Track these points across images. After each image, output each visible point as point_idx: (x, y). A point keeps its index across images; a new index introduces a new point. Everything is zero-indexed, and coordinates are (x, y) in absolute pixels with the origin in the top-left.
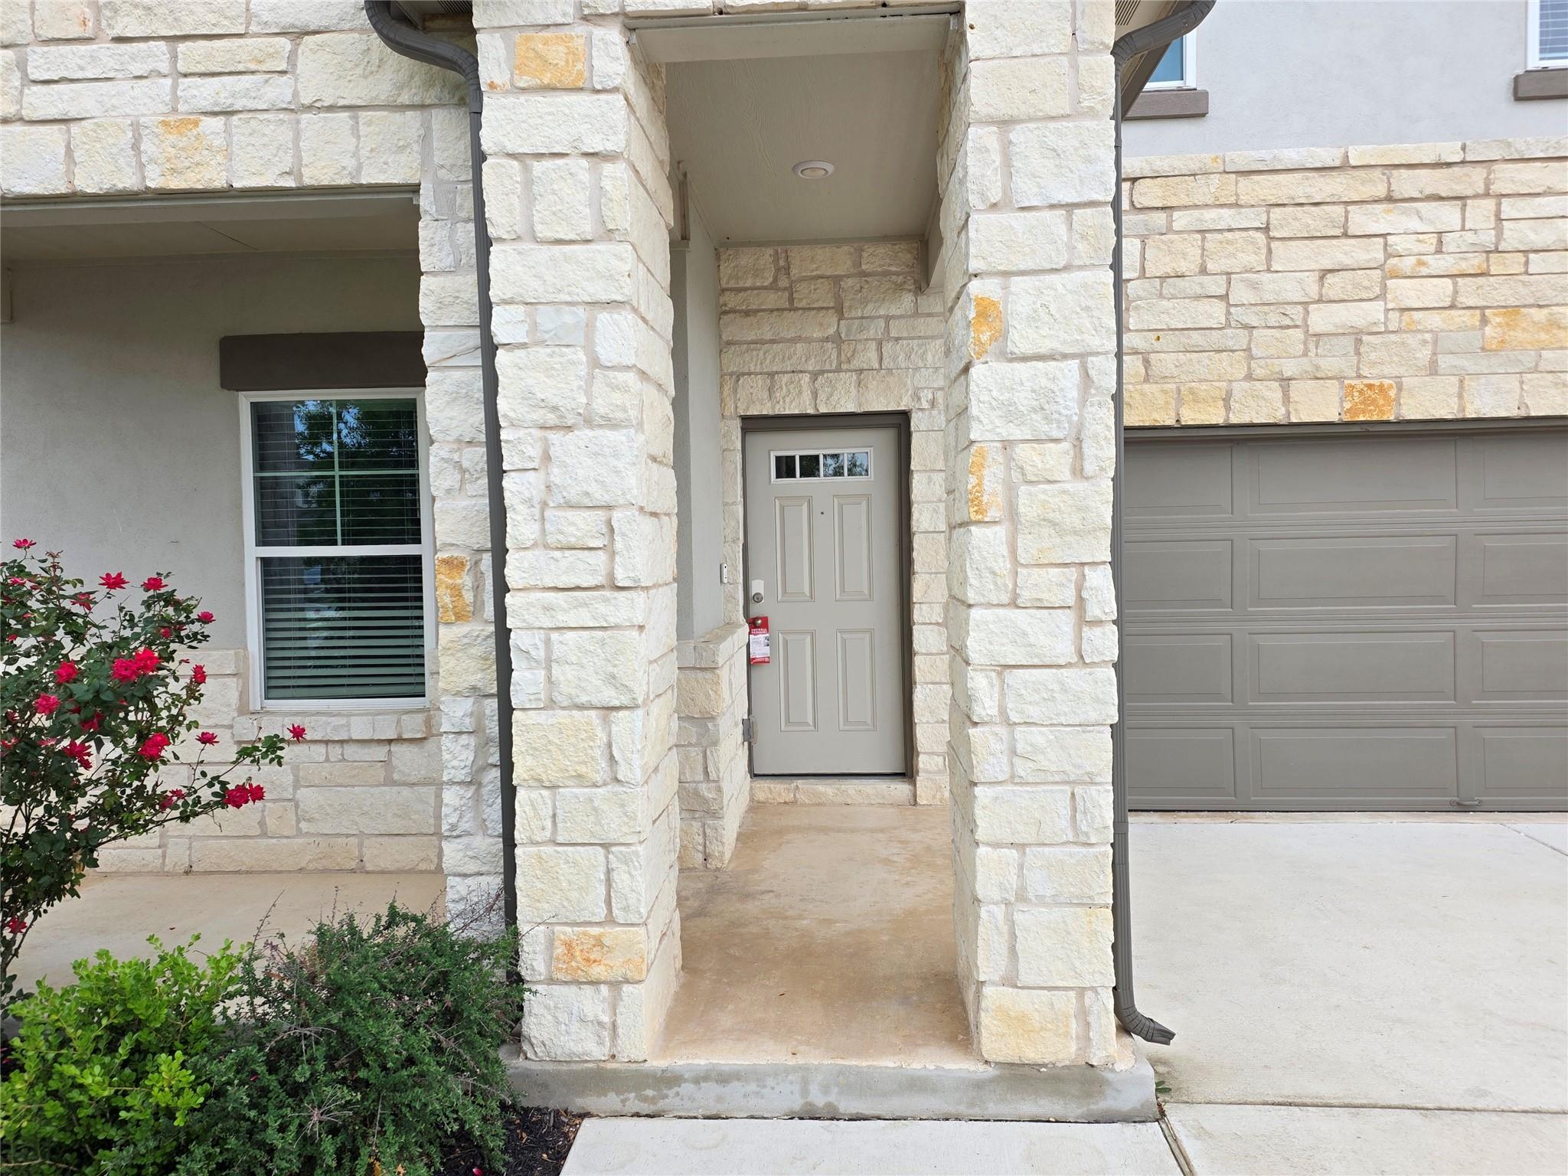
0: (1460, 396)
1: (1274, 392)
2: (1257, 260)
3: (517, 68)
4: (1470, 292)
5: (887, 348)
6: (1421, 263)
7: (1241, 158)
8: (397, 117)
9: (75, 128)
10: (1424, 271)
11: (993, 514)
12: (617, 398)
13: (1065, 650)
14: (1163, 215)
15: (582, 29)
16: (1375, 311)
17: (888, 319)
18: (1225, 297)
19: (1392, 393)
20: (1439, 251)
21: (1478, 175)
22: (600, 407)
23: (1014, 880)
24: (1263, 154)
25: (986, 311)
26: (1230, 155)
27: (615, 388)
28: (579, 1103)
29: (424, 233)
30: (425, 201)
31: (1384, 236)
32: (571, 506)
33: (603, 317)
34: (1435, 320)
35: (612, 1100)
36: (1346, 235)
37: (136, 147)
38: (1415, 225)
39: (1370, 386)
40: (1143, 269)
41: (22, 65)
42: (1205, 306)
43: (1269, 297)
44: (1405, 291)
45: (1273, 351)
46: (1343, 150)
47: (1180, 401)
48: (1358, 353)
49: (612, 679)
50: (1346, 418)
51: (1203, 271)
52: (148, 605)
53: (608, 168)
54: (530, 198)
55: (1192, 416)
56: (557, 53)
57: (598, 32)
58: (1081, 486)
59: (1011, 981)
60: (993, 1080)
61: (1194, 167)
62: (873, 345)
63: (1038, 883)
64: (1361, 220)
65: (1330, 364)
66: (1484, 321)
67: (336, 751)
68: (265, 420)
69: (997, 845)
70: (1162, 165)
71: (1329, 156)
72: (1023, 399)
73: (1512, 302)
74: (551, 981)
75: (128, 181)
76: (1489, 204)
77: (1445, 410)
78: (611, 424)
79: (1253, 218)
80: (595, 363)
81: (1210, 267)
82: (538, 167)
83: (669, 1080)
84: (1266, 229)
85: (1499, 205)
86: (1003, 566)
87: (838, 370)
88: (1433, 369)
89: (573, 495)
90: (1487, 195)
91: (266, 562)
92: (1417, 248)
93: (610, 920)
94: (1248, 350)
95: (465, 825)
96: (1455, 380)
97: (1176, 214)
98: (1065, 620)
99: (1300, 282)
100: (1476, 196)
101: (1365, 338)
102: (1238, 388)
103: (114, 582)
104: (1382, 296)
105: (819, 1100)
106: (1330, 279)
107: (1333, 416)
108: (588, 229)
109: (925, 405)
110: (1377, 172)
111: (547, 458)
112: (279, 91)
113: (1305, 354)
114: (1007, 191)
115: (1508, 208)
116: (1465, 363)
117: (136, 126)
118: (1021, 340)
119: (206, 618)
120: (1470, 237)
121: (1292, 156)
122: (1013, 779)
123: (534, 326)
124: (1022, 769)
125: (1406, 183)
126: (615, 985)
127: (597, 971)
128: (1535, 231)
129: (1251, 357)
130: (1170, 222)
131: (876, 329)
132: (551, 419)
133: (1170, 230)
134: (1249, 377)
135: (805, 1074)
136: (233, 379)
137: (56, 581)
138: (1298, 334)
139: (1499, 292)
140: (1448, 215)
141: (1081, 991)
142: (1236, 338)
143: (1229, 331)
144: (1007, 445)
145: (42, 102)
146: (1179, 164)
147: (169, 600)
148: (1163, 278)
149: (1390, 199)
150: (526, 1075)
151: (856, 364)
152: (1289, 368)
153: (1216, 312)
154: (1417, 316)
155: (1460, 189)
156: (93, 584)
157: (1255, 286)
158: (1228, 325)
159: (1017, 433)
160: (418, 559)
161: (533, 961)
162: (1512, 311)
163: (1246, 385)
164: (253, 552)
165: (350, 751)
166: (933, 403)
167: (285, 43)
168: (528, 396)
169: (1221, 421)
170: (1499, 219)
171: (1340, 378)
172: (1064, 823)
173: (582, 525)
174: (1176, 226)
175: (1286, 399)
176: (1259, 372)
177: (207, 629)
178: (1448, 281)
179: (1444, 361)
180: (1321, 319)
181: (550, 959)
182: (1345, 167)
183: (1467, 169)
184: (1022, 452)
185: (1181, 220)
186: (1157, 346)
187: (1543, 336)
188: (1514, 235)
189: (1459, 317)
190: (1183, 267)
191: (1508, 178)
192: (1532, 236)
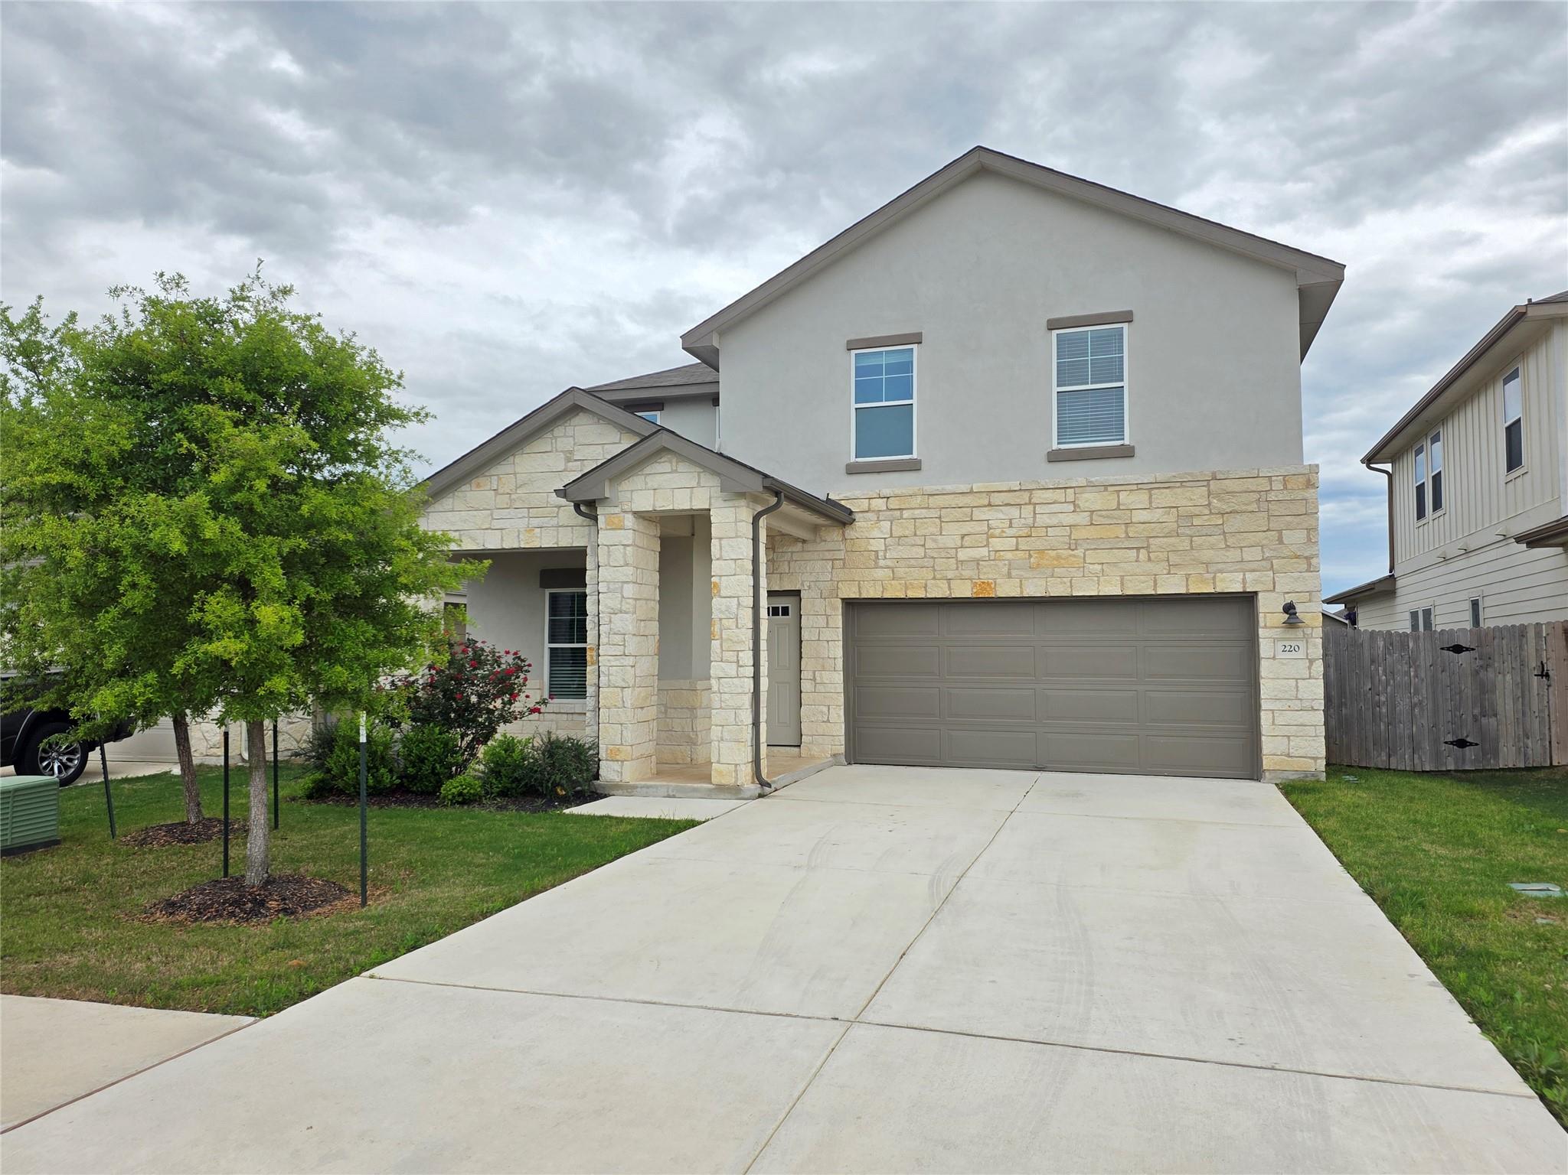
0: (1021, 588)
1: (944, 585)
2: (936, 530)
3: (608, 524)
4: (1024, 544)
5: (792, 564)
6: (1003, 532)
7: (929, 488)
8: (582, 528)
9: (504, 531)
10: (1005, 535)
11: (717, 637)
12: (628, 606)
13: (734, 674)
14: (899, 512)
15: (622, 515)
16: (984, 552)
17: (792, 553)
18: (924, 545)
19: (993, 586)
20: (1010, 526)
21: (1026, 495)
22: (624, 608)
23: (720, 735)
24: (939, 488)
25: (716, 584)
26: (925, 488)
27: (627, 603)
28: (612, 793)
29: (588, 559)
30: (588, 552)
31: (988, 520)
32: (615, 634)
33: (625, 585)
34: (1009, 555)
35: (620, 792)
36: (972, 520)
37: (518, 536)
38: (1001, 516)
39: (983, 583)
40: (891, 533)
41: (492, 515)
42: (915, 549)
43: (941, 546)
44: (996, 543)
45: (943, 568)
46: (970, 486)
47: (907, 588)
48: (978, 569)
49: (624, 680)
50: (975, 596)
51: (915, 535)
52: (514, 659)
53: (628, 548)
54: (609, 556)
55: (911, 594)
56: (616, 521)
57: (626, 515)
58: (737, 630)
59: (718, 762)
60: (714, 789)
61: (911, 493)
62: (786, 563)
63: (726, 736)
64: (978, 514)
65: (966, 573)
66: (1030, 556)
67: (570, 716)
68: (554, 598)
69: (717, 725)
70: (898, 492)
71: (964, 488)
72: (723, 608)
73: (1041, 548)
74: (607, 760)
75: (516, 546)
76: (1031, 507)
77: (1015, 593)
78: (626, 613)
79: (935, 513)
80: (623, 597)
81: (918, 533)
82: (611, 548)
83: (635, 787)
84: (940, 518)
85: (1035, 508)
86: (719, 651)
87: (773, 573)
88: (1009, 576)
89: (615, 631)
90: (1030, 503)
91: (551, 649)
92: (1001, 526)
93: (622, 744)
94: (933, 567)
95: (591, 723)
96: (1018, 580)
97: (904, 512)
98: (734, 665)
99: (953, 539)
100: (1026, 504)
101: (981, 563)
102: (930, 583)
103: (507, 653)
104: (987, 545)
105: (671, 794)
106: (966, 538)
107: (968, 595)
108: (622, 563)
109: (806, 588)
110: (984, 494)
111: (610, 621)
112: (554, 522)
113: (957, 569)
114: (721, 555)
115: (1038, 509)
116: (1022, 573)
117: (519, 531)
118: (723, 593)
119: (529, 665)
120: (1023, 521)
121: (949, 488)
122: (721, 708)
123: (609, 588)
124: (723, 705)
125: (997, 499)
126: (622, 761)
127: (618, 758)
128: (1051, 519)
129: (935, 570)
130: (902, 515)
131: (788, 556)
132: (612, 611)
133: (902, 518)
134: (934, 578)
135: (668, 787)
136: (544, 585)
137: (494, 652)
138: (954, 560)
139: (1039, 544)
140: (1014, 512)
141: (736, 765)
142: (928, 562)
143: (926, 560)
144: (721, 619)
145: (497, 524)
146: (905, 491)
147: (519, 658)
148: (900, 537)
149: (990, 505)
150: (599, 785)
151: (779, 571)
152: (950, 575)
153: (921, 552)
154: (1002, 553)
155: (1018, 501)
156: (502, 653)
157: (935, 541)
158: (925, 557)
159: (723, 617)
160: (585, 649)
161: (602, 755)
162: (1041, 551)
163: (933, 581)
164: (548, 645)
165: (575, 716)
166: (809, 587)
167: (556, 509)
168: (606, 605)
169: (923, 596)
170: (1035, 513)
171: (971, 579)
172: (733, 719)
173: (618, 639)
174: (904, 517)
175: (950, 588)
176: (938, 576)
177: (530, 669)
178: (1015, 539)
179: (1014, 573)
180: (963, 555)
181: (607, 754)
182: (971, 492)
183: (1023, 493)
184: (724, 621)
185: (906, 514)
186: (897, 565)
187: (1055, 562)
188: (1041, 520)
189: (1020, 554)
190: (907, 533)
191: (1039, 496)
192: (1048, 521)
